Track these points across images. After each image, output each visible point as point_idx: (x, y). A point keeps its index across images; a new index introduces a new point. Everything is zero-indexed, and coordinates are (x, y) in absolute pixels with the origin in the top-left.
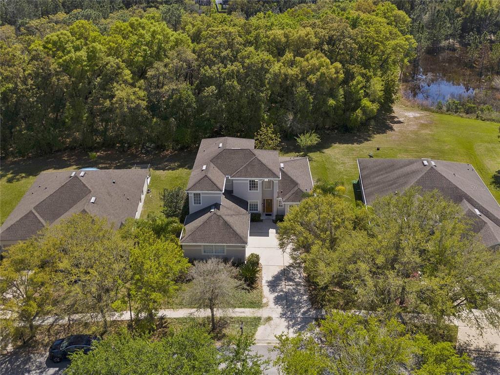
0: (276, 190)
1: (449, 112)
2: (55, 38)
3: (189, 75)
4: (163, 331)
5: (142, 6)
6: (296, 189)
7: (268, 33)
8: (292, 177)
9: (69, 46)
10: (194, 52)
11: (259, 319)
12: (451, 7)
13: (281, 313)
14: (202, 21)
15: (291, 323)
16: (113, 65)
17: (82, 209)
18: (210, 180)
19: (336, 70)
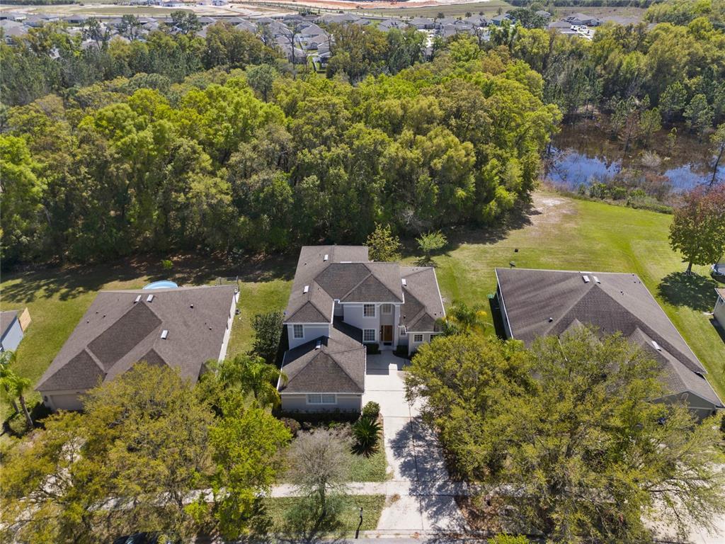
0: (398, 316)
1: (594, 198)
2: (110, 114)
3: (282, 160)
4: (259, 519)
5: (225, 67)
6: (422, 313)
7: (381, 103)
8: (417, 298)
9: (129, 124)
10: (288, 129)
11: (383, 497)
12: (591, 65)
13: (410, 489)
14: (298, 88)
15: (423, 503)
16: (187, 149)
17: (150, 349)
18: (315, 307)
19: (467, 151)
